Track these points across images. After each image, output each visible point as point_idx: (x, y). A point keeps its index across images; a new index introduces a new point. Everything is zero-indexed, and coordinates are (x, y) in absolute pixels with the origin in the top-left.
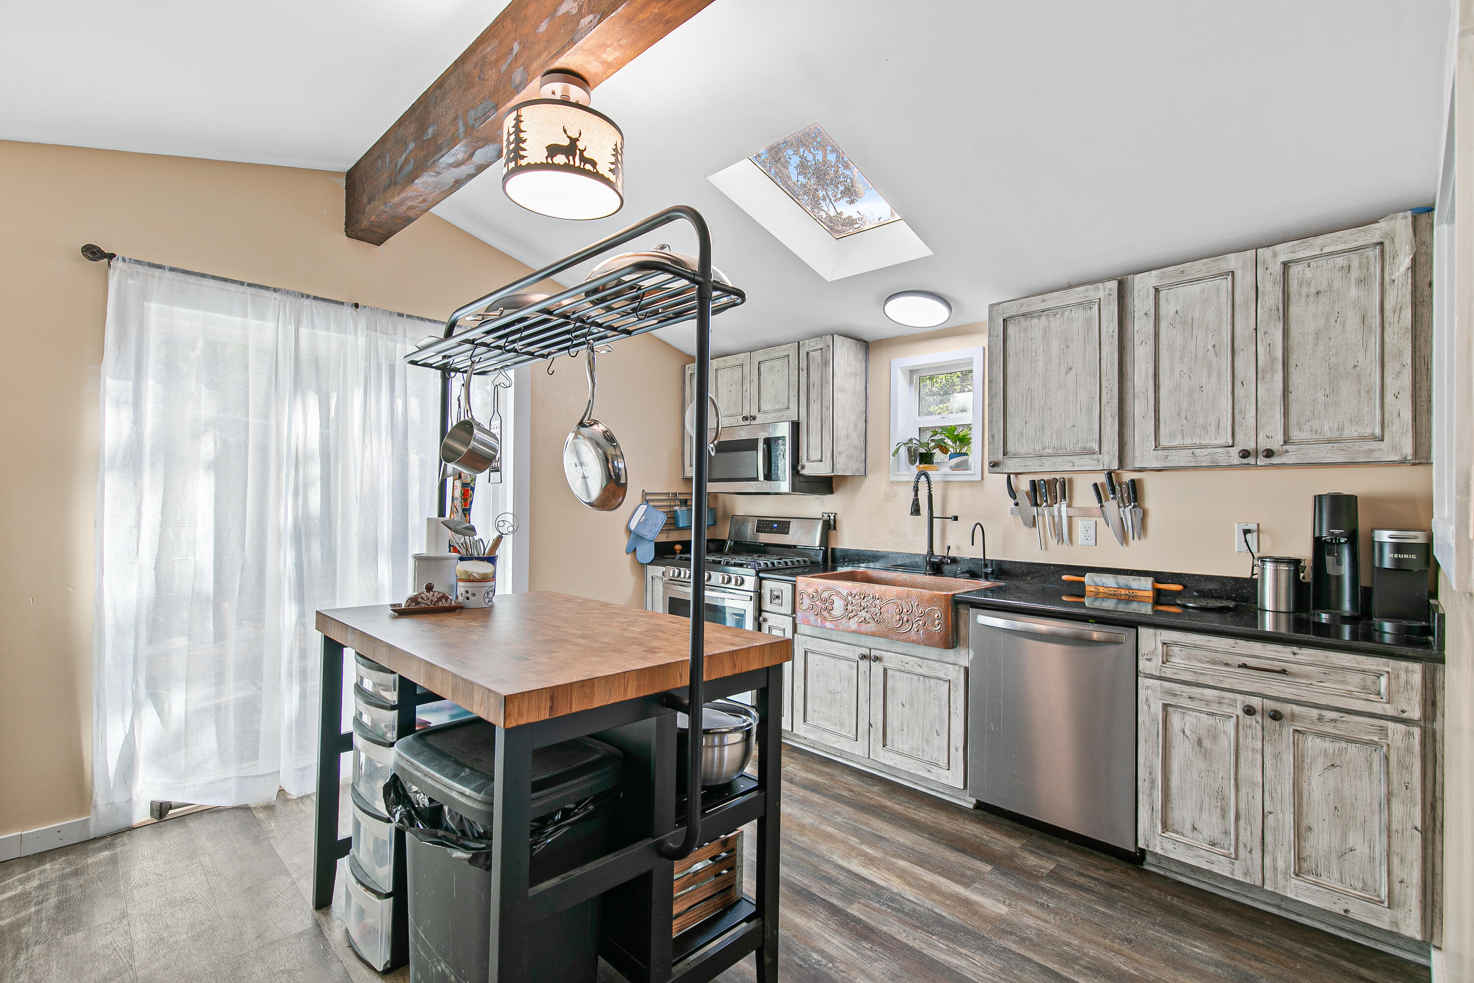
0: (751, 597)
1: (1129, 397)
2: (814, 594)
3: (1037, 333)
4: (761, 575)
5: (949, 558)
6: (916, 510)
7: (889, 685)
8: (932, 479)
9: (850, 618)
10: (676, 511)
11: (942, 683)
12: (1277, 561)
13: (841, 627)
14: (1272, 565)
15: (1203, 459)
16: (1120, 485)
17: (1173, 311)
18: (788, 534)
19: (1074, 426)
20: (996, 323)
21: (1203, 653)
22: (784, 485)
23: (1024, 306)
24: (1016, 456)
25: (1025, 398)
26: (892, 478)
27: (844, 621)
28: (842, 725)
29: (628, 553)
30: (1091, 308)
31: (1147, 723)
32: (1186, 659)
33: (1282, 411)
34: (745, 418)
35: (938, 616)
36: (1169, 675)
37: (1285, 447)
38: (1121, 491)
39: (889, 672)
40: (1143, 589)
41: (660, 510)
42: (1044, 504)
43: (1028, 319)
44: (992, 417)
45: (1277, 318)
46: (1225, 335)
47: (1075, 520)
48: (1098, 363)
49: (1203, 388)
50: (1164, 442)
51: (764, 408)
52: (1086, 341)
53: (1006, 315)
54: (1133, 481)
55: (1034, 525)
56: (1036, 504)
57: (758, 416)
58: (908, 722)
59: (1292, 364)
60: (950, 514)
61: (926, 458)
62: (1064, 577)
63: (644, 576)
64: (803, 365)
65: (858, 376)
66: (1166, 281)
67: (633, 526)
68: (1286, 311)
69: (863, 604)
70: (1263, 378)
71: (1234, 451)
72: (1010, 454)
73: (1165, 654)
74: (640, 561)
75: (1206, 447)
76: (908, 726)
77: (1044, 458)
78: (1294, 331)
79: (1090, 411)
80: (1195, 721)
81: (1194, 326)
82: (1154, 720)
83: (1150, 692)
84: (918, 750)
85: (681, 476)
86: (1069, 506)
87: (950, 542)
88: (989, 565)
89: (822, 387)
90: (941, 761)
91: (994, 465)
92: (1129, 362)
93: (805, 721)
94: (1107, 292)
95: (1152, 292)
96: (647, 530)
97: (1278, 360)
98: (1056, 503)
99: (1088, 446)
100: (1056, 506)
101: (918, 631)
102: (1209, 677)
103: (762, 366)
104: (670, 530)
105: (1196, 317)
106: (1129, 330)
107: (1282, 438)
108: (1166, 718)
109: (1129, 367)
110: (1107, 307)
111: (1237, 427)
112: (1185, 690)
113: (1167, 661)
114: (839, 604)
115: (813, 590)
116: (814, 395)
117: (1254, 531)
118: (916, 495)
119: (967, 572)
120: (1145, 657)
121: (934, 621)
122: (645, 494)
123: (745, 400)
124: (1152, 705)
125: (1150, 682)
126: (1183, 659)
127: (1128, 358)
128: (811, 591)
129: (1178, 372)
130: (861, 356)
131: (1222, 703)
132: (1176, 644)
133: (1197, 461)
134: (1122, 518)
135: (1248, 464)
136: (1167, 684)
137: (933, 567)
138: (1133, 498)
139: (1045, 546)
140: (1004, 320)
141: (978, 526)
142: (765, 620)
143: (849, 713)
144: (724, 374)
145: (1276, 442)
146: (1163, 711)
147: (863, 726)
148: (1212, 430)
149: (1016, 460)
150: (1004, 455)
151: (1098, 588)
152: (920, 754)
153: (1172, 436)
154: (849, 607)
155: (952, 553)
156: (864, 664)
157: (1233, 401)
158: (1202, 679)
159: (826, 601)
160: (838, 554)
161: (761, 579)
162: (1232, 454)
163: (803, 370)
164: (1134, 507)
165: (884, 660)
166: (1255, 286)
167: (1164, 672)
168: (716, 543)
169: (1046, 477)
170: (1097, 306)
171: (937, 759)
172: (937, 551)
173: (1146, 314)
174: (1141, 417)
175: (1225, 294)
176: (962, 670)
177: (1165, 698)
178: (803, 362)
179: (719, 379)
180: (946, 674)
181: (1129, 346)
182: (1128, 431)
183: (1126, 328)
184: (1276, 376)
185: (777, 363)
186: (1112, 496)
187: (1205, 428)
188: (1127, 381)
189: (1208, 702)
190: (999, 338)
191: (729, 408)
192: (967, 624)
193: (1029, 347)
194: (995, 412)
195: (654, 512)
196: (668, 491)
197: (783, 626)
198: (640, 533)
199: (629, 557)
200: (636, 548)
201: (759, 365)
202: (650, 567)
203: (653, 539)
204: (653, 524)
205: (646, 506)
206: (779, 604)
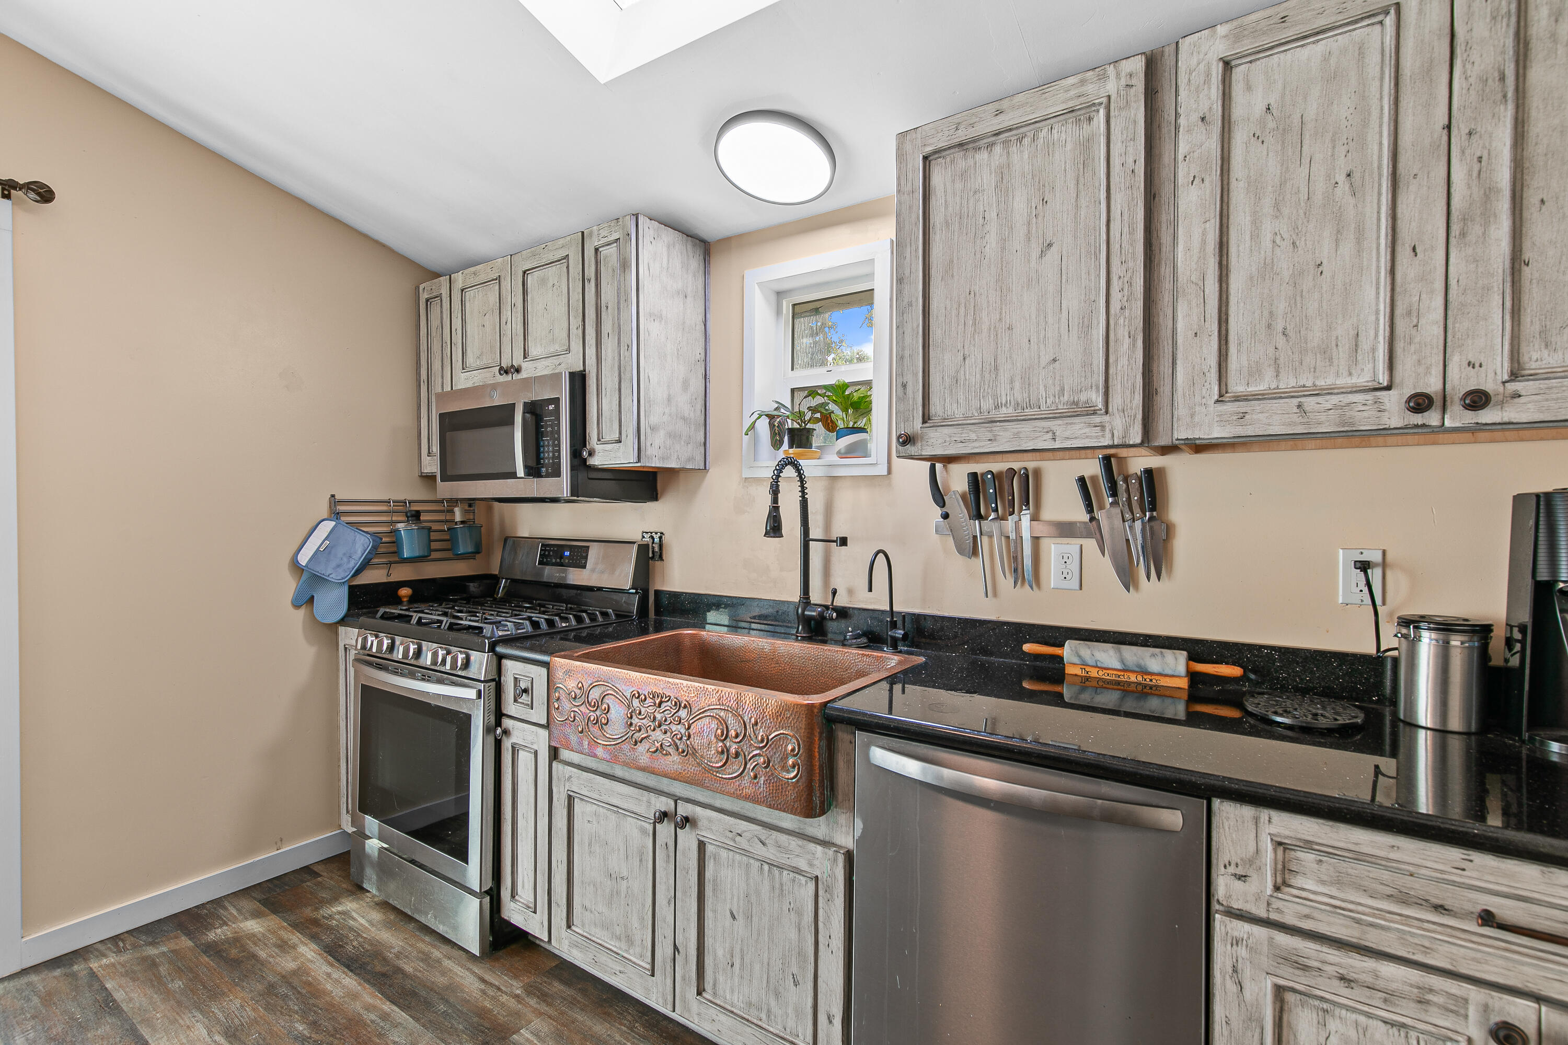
0: (479, 692)
1: (1165, 299)
2: (578, 691)
3: (987, 179)
4: (499, 649)
5: (835, 609)
6: (774, 528)
7: (709, 874)
8: (807, 473)
9: (636, 743)
10: (398, 531)
11: (803, 879)
12: (1445, 627)
13: (622, 758)
14: (1434, 635)
15: (1323, 417)
16: (1126, 479)
17: (1260, 108)
18: (584, 567)
19: (1054, 360)
20: (910, 166)
21: (1376, 873)
22: (562, 484)
23: (962, 127)
24: (946, 422)
25: (962, 310)
26: (747, 474)
27: (626, 747)
28: (630, 941)
29: (297, 606)
30: (1090, 119)
31: (1235, 1024)
32: (1332, 884)
33: (1508, 304)
34: (505, 371)
35: (793, 750)
36: (1290, 920)
37: (1512, 387)
38: (1128, 491)
39: (710, 849)
40: (1170, 672)
41: (361, 529)
42: (993, 516)
43: (970, 154)
44: (903, 350)
45: (1499, 96)
46: (1376, 148)
47: (1045, 543)
48: (1104, 229)
49: (1324, 268)
50: (1237, 386)
51: (534, 351)
52: (1081, 186)
53: (929, 149)
54: (1149, 472)
55: (975, 552)
56: (979, 517)
57: (524, 365)
58: (742, 950)
59: (1532, 198)
60: (837, 533)
61: (800, 438)
62: (1027, 647)
64: (590, 272)
65: (689, 299)
66: (1247, 45)
67: (303, 559)
68: (1521, 79)
69: (659, 716)
70: (1463, 234)
71: (1394, 402)
72: (936, 420)
73: (1280, 867)
74: (319, 619)
75: (1329, 391)
76: (742, 959)
77: (997, 428)
78: (1538, 127)
79: (1086, 328)
80: (1352, 1033)
81: (1307, 136)
82: (1253, 1019)
83: (1242, 952)
84: (760, 1009)
85: (417, 474)
86: (1035, 518)
87: (838, 581)
88: (899, 623)
89: (619, 309)
90: (801, 1037)
91: (907, 440)
92: (1164, 226)
93: (569, 927)
94: (1123, 82)
95: (1217, 70)
96: (333, 564)
97: (1499, 191)
98: (1012, 513)
99: (1083, 397)
100: (1011, 520)
101: (755, 777)
102: (1391, 936)
103: (530, 280)
104: (381, 563)
105: (1311, 111)
106: (1167, 159)
107: (1506, 365)
108: (1281, 1018)
109: (1165, 237)
110: (1123, 113)
111: (1399, 346)
112: (1331, 958)
113: (1285, 883)
114: (617, 713)
115: (574, 685)
116: (607, 327)
117: (1376, 565)
118: (775, 500)
119: (865, 634)
120: (1231, 869)
121: (785, 758)
122: (334, 501)
123: (504, 339)
124: (1247, 985)
125: (1242, 929)
126: (1323, 882)
127: (1164, 218)
128: (572, 684)
129: (1269, 237)
130: (695, 263)
131: (1428, 1002)
132: (1308, 845)
133: (1308, 423)
134: (1128, 541)
135: (1424, 426)
136: (1283, 939)
137: (809, 625)
138: (1150, 503)
139: (991, 590)
140: (925, 158)
141: (881, 556)
142: (506, 732)
143: (642, 919)
144: (475, 296)
145: (1491, 375)
146: (1274, 1003)
147: (664, 950)
148: (1342, 354)
149: (946, 430)
150: (924, 422)
151: (1088, 669)
152: (764, 1016)
153: (1255, 372)
154: (635, 720)
155: (841, 601)
156: (665, 830)
157: (1393, 290)
158: (1373, 939)
159: (597, 706)
160: (665, 600)
161: (500, 657)
162: (1387, 406)
163: (589, 280)
164: (1151, 519)
165: (700, 824)
166: (1448, 30)
167: (1278, 910)
168: (483, 581)
169: (998, 466)
170: (1102, 112)
171: (794, 1031)
172: (816, 596)
173: (1203, 119)
174: (1191, 334)
175: (1376, 58)
176: (841, 859)
177: (1279, 972)
178: (589, 266)
179: (466, 306)
180: (811, 865)
181: (1166, 191)
182: (1163, 366)
183: (1160, 155)
184: (1492, 228)
185: (552, 271)
186: (1111, 500)
187: (1325, 352)
188: (1159, 264)
189: (1390, 996)
190: (916, 194)
191: (482, 354)
192: (851, 763)
193: (971, 209)
194: (908, 339)
195: (349, 534)
196: (386, 498)
197: (535, 747)
198: (318, 570)
199: (301, 613)
200: (313, 597)
201: (524, 276)
202: (342, 630)
203: (343, 579)
204: (344, 554)
205: (333, 523)
206: (528, 705)
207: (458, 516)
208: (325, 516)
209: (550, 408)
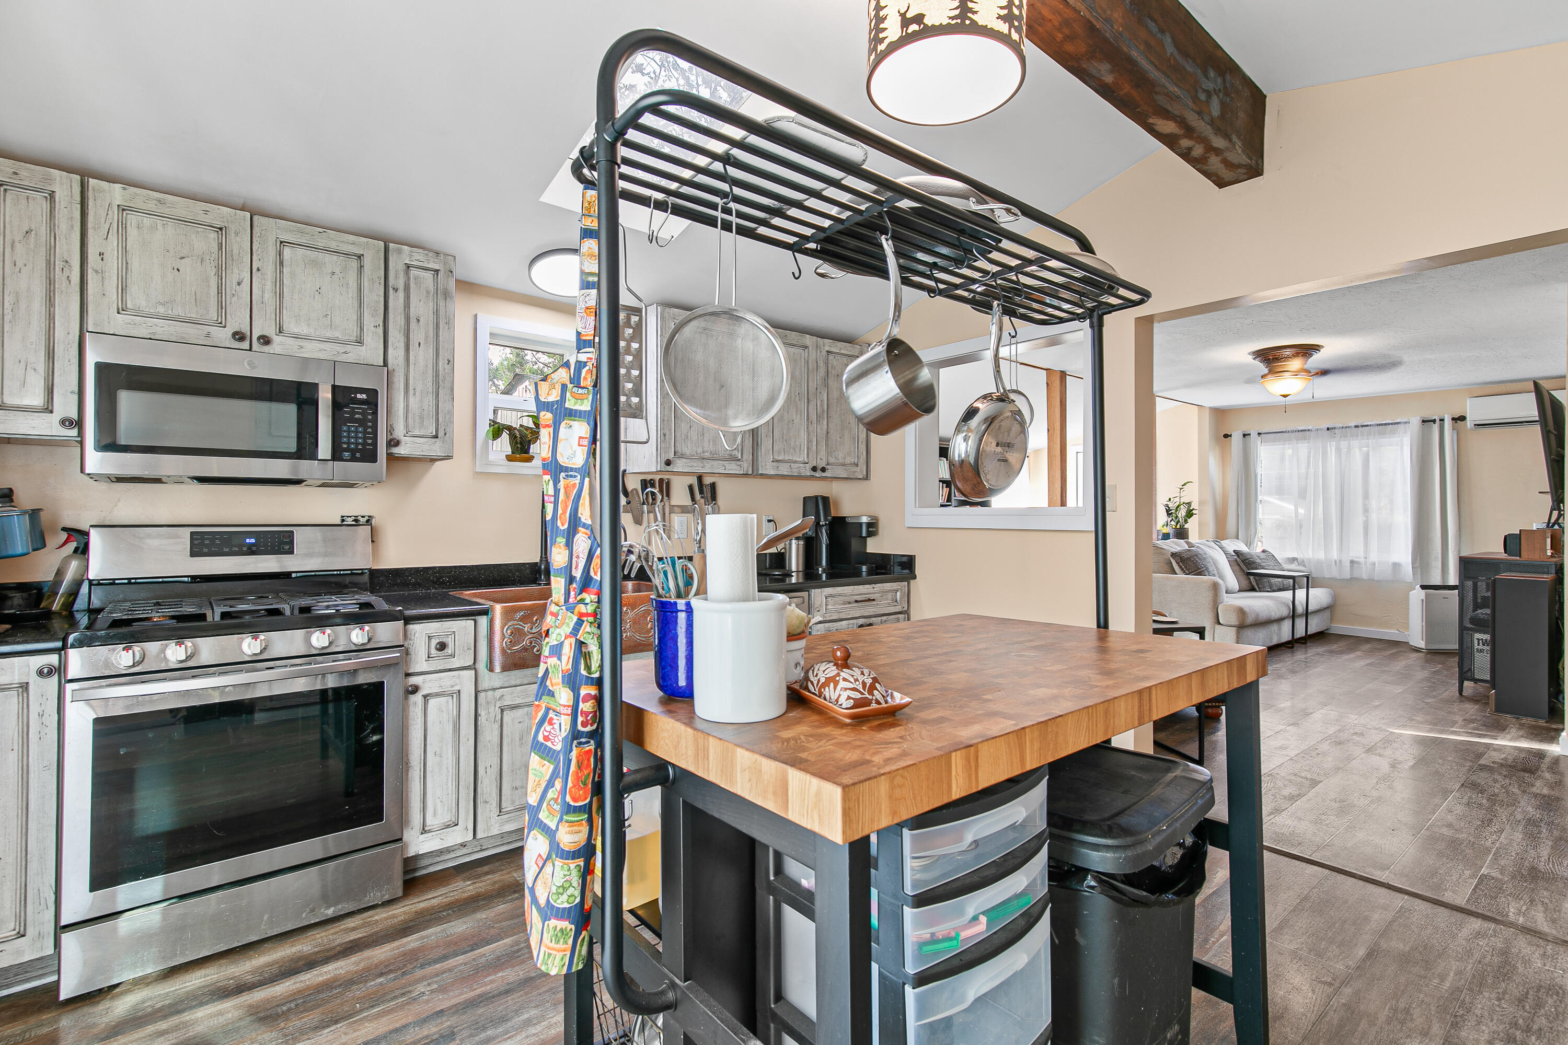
16: (706, 487)
18: (291, 553)
24: (683, 456)
26: (480, 468)
34: (239, 336)
36: (828, 618)
38: (707, 492)
49: (794, 421)
51: (292, 327)
64: (397, 282)
70: (819, 421)
72: (678, 454)
75: (795, 462)
116: (418, 335)
132: (830, 595)
138: (714, 497)
142: (415, 688)
144: (154, 227)
149: (684, 460)
150: (674, 455)
161: (408, 622)
164: (714, 504)
178: (397, 277)
185: (330, 259)
186: (701, 495)
191: (170, 302)
197: (457, 688)
206: (448, 656)
209: (359, 396)
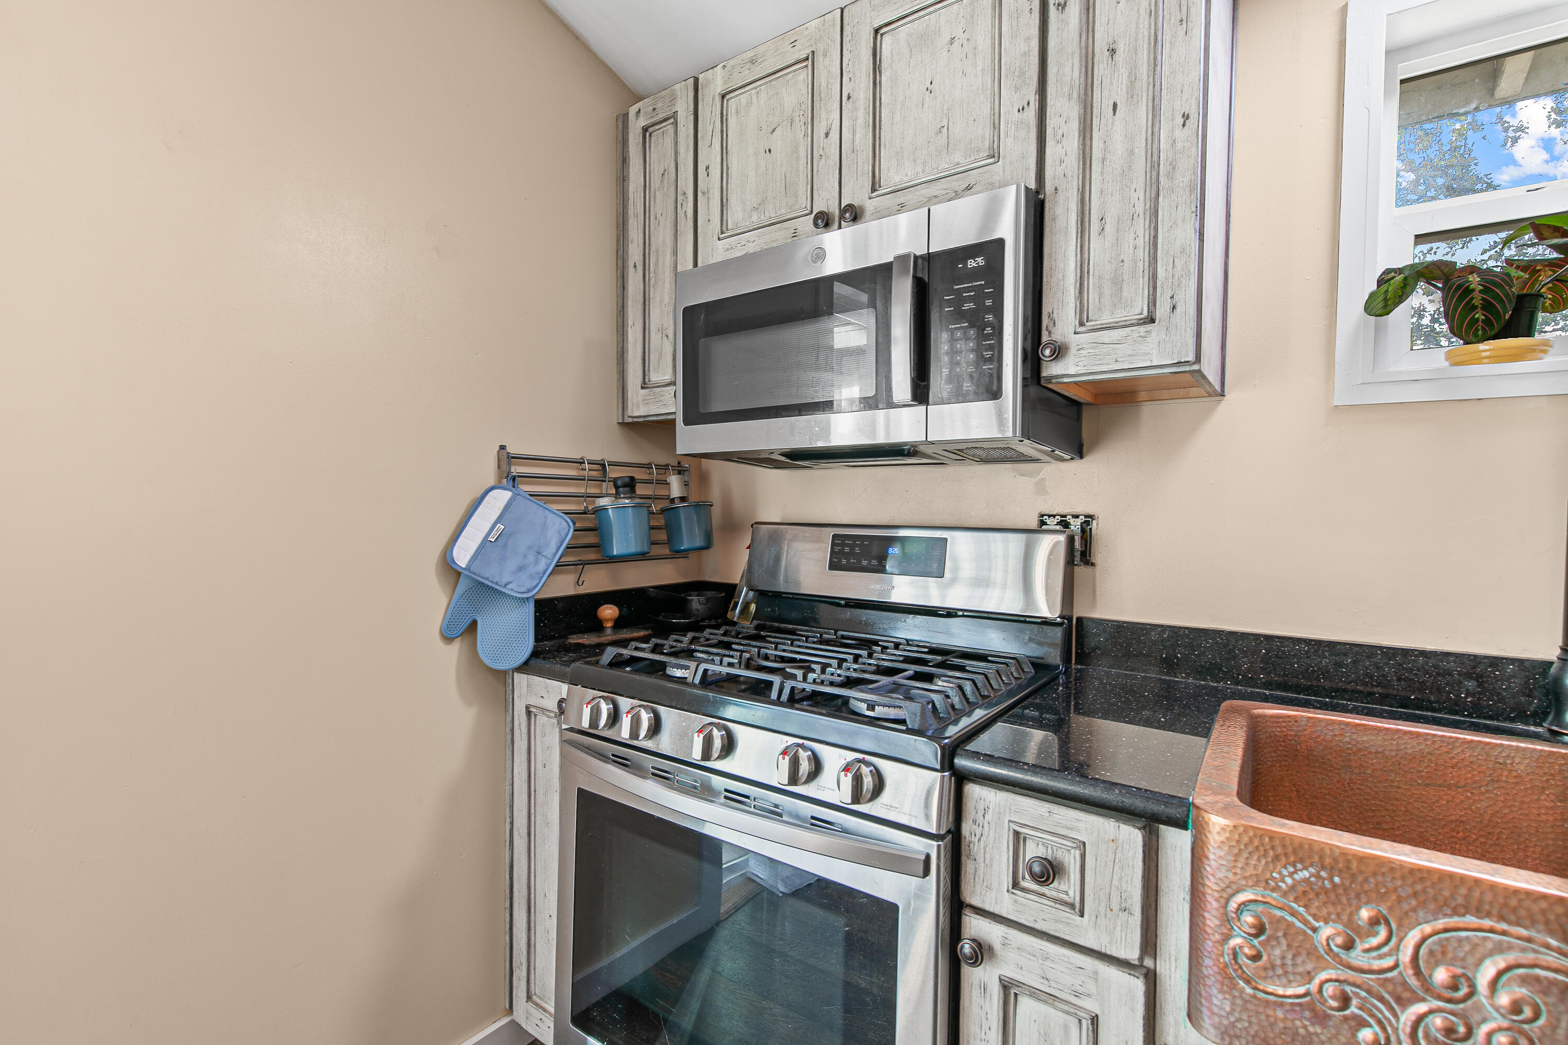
4: (961, 762)
10: (604, 509)
29: (448, 638)
34: (824, 221)
41: (554, 507)
51: (891, 176)
57: (870, 204)
63: (506, 702)
67: (462, 556)
74: (488, 662)
85: (616, 417)
89: (1157, 44)
96: (512, 565)
103: (887, 43)
104: (585, 563)
116: (1110, 92)
122: (506, 458)
123: (820, 165)
142: (980, 950)
144: (749, 103)
160: (1096, 639)
161: (965, 780)
168: (710, 594)
179: (732, 122)
191: (765, 200)
195: (535, 510)
196: (576, 456)
197: (1091, 1005)
198: (487, 575)
199: (455, 650)
200: (475, 623)
201: (875, 38)
202: (521, 680)
203: (529, 591)
204: (530, 547)
205: (507, 495)
206: (1072, 906)
207: (676, 488)
208: (492, 483)
209: (971, 264)
